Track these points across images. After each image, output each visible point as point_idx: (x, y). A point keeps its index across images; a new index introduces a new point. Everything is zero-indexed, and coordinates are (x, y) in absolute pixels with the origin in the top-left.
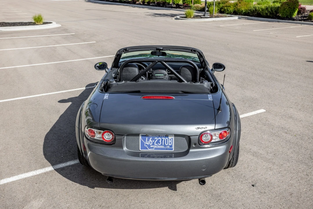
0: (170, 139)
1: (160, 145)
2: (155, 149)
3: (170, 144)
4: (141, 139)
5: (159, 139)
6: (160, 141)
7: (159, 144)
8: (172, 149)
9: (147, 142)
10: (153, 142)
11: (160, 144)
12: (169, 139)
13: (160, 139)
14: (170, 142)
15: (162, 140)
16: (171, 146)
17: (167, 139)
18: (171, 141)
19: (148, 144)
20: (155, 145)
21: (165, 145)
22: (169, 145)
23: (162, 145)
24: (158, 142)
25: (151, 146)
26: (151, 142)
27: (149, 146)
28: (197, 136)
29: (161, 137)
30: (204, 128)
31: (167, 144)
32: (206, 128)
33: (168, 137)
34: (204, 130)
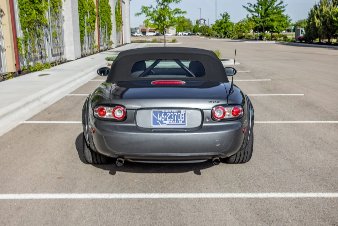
0: (183, 115)
1: (172, 121)
2: (168, 125)
3: (183, 119)
4: (153, 115)
5: (171, 114)
6: (173, 117)
7: (171, 119)
8: (185, 125)
9: (159, 118)
10: (165, 117)
11: (172, 119)
14: (183, 118)
15: (174, 115)
16: (184, 122)
18: (184, 116)
19: (160, 119)
20: (167, 121)
21: (177, 121)
22: (182, 120)
23: (174, 120)
24: (170, 117)
25: (163, 121)
26: (163, 117)
27: (161, 122)
28: (210, 109)
29: (173, 112)
30: (217, 102)
31: (179, 119)
32: (219, 102)
33: (180, 112)
34: (216, 104)
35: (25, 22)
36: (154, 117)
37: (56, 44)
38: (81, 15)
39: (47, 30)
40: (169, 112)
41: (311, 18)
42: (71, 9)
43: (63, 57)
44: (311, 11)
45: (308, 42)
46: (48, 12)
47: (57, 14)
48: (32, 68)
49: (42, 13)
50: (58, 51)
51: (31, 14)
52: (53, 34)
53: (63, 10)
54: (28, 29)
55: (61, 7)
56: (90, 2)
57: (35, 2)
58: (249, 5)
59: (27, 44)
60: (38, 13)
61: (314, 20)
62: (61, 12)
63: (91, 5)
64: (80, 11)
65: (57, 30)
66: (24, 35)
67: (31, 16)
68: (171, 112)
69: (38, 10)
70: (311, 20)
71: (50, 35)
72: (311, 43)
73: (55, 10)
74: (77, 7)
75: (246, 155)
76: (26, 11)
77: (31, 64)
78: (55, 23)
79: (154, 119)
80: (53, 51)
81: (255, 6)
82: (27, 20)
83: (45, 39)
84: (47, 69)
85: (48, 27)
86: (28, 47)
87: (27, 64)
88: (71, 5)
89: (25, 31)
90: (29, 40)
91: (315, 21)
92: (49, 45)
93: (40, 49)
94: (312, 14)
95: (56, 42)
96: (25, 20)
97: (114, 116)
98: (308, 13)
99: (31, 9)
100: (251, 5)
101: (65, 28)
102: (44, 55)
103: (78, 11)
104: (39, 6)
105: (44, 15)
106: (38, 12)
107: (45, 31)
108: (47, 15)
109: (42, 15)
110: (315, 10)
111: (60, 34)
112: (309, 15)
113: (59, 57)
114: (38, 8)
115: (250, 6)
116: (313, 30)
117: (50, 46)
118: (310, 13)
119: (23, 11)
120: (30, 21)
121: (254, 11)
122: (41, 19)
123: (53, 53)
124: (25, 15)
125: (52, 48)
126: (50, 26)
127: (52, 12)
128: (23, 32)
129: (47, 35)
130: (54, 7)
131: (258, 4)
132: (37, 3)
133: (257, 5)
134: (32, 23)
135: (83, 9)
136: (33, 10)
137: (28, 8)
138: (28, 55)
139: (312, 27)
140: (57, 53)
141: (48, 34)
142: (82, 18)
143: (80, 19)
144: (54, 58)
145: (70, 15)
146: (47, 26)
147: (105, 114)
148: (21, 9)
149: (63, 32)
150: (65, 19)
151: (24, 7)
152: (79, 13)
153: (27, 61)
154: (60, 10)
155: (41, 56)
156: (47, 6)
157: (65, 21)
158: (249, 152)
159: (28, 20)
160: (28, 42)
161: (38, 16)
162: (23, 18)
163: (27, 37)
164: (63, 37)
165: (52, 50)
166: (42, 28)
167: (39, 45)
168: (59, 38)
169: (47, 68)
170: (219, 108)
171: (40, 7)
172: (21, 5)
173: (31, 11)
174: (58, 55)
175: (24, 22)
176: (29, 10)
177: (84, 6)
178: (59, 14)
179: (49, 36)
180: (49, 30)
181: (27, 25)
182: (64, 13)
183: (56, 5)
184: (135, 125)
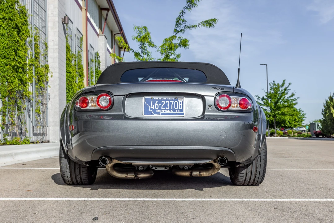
0: (181, 103)
1: (168, 110)
2: (162, 114)
3: (181, 108)
4: (145, 103)
5: (166, 102)
6: (168, 105)
7: (166, 108)
8: (183, 114)
9: (152, 106)
10: (159, 105)
11: (168, 108)
12: (179, 102)
13: (168, 102)
14: (181, 106)
15: (171, 103)
16: (182, 111)
17: (176, 103)
18: (181, 105)
19: (153, 108)
20: (162, 110)
21: (174, 109)
22: (179, 109)
23: (170, 109)
24: (166, 106)
25: (157, 110)
26: (157, 106)
27: (154, 111)
29: (169, 100)
30: (221, 89)
31: (176, 108)
32: (224, 89)
33: (177, 100)
34: (220, 91)
35: (5, 91)
36: (145, 105)
37: (38, 121)
38: (69, 95)
39: (30, 106)
40: (163, 100)
41: (327, 110)
42: (58, 87)
43: (46, 138)
44: (327, 102)
45: (326, 136)
46: (32, 87)
47: (42, 90)
48: (9, 141)
49: (26, 85)
50: (40, 131)
51: (12, 82)
52: (36, 110)
53: (49, 86)
54: (8, 98)
55: (47, 83)
56: (80, 84)
57: (18, 71)
58: (257, 97)
59: (6, 114)
60: (20, 84)
61: (330, 110)
62: (47, 89)
63: (81, 87)
64: (68, 91)
65: (41, 107)
66: (3, 105)
67: (13, 84)
68: (167, 100)
69: (21, 80)
70: (327, 112)
71: (33, 111)
72: (330, 137)
73: (40, 84)
74: (65, 86)
75: (258, 170)
76: (7, 78)
77: (9, 138)
78: (39, 99)
79: (146, 108)
80: (35, 129)
81: (263, 99)
82: (7, 89)
83: (27, 115)
84: (26, 145)
85: (32, 102)
86: (7, 118)
87: (3, 138)
88: (58, 82)
89: (4, 100)
90: (9, 111)
91: (332, 112)
92: (30, 122)
93: (20, 123)
94: (327, 105)
95: (39, 120)
96: (6, 88)
97: (99, 105)
98: (323, 105)
99: (13, 77)
100: (260, 97)
101: (50, 106)
102: (23, 131)
103: (65, 91)
104: (22, 76)
105: (27, 86)
106: (21, 82)
107: (28, 106)
108: (30, 89)
109: (25, 86)
110: (330, 101)
111: (43, 112)
112: (325, 106)
113: (42, 137)
114: (22, 78)
115: (258, 99)
116: (331, 122)
117: (32, 124)
118: (325, 104)
119: (4, 78)
120: (11, 90)
121: (263, 104)
122: (24, 91)
123: (35, 132)
124: (6, 83)
125: (34, 125)
126: (34, 100)
127: (36, 86)
128: (2, 102)
129: (29, 110)
130: (39, 81)
131: (266, 96)
132: (21, 73)
133: (265, 98)
134: (12, 92)
135: (71, 89)
136: (15, 79)
137: (10, 76)
138: (5, 128)
139: (328, 119)
140: (39, 132)
141: (31, 109)
142: (69, 99)
143: (67, 100)
144: (35, 137)
145: (57, 93)
146: (29, 101)
147: (87, 104)
148: (2, 77)
149: (47, 110)
150: (51, 97)
151: (5, 74)
152: (67, 93)
153: (3, 134)
154: (46, 85)
155: (20, 132)
156: (31, 78)
157: (50, 99)
158: (263, 166)
159: (9, 88)
160: (7, 113)
161: (20, 87)
162: (3, 86)
163: (5, 106)
164: (47, 115)
165: (33, 127)
166: (24, 101)
167: (19, 118)
168: (43, 116)
169: (25, 143)
170: (224, 96)
171: (23, 78)
172: (2, 72)
173: (13, 79)
174: (40, 134)
175: (3, 90)
176: (10, 78)
177: (73, 86)
178: (44, 89)
179: (31, 112)
180: (32, 106)
181: (8, 94)
182: (50, 90)
183: (42, 79)
184: (123, 113)
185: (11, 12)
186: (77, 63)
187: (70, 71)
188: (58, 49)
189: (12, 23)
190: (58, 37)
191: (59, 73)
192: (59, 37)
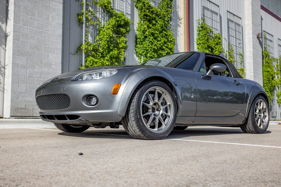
185: (204, 39)
186: (279, 64)
187: (267, 70)
188: (252, 57)
189: (205, 45)
190: (252, 48)
191: (254, 73)
192: (254, 48)
